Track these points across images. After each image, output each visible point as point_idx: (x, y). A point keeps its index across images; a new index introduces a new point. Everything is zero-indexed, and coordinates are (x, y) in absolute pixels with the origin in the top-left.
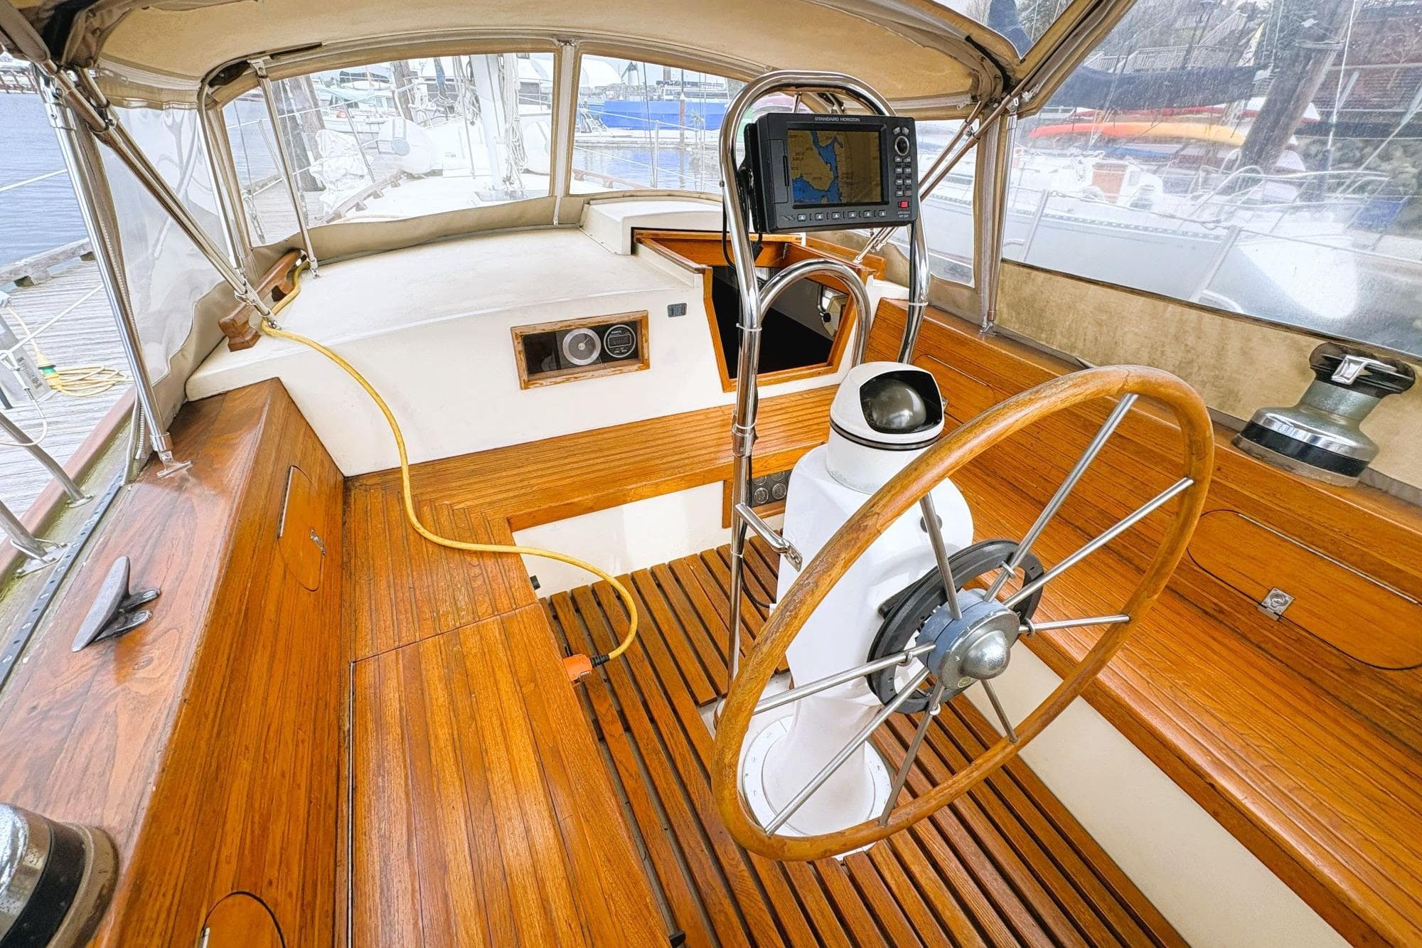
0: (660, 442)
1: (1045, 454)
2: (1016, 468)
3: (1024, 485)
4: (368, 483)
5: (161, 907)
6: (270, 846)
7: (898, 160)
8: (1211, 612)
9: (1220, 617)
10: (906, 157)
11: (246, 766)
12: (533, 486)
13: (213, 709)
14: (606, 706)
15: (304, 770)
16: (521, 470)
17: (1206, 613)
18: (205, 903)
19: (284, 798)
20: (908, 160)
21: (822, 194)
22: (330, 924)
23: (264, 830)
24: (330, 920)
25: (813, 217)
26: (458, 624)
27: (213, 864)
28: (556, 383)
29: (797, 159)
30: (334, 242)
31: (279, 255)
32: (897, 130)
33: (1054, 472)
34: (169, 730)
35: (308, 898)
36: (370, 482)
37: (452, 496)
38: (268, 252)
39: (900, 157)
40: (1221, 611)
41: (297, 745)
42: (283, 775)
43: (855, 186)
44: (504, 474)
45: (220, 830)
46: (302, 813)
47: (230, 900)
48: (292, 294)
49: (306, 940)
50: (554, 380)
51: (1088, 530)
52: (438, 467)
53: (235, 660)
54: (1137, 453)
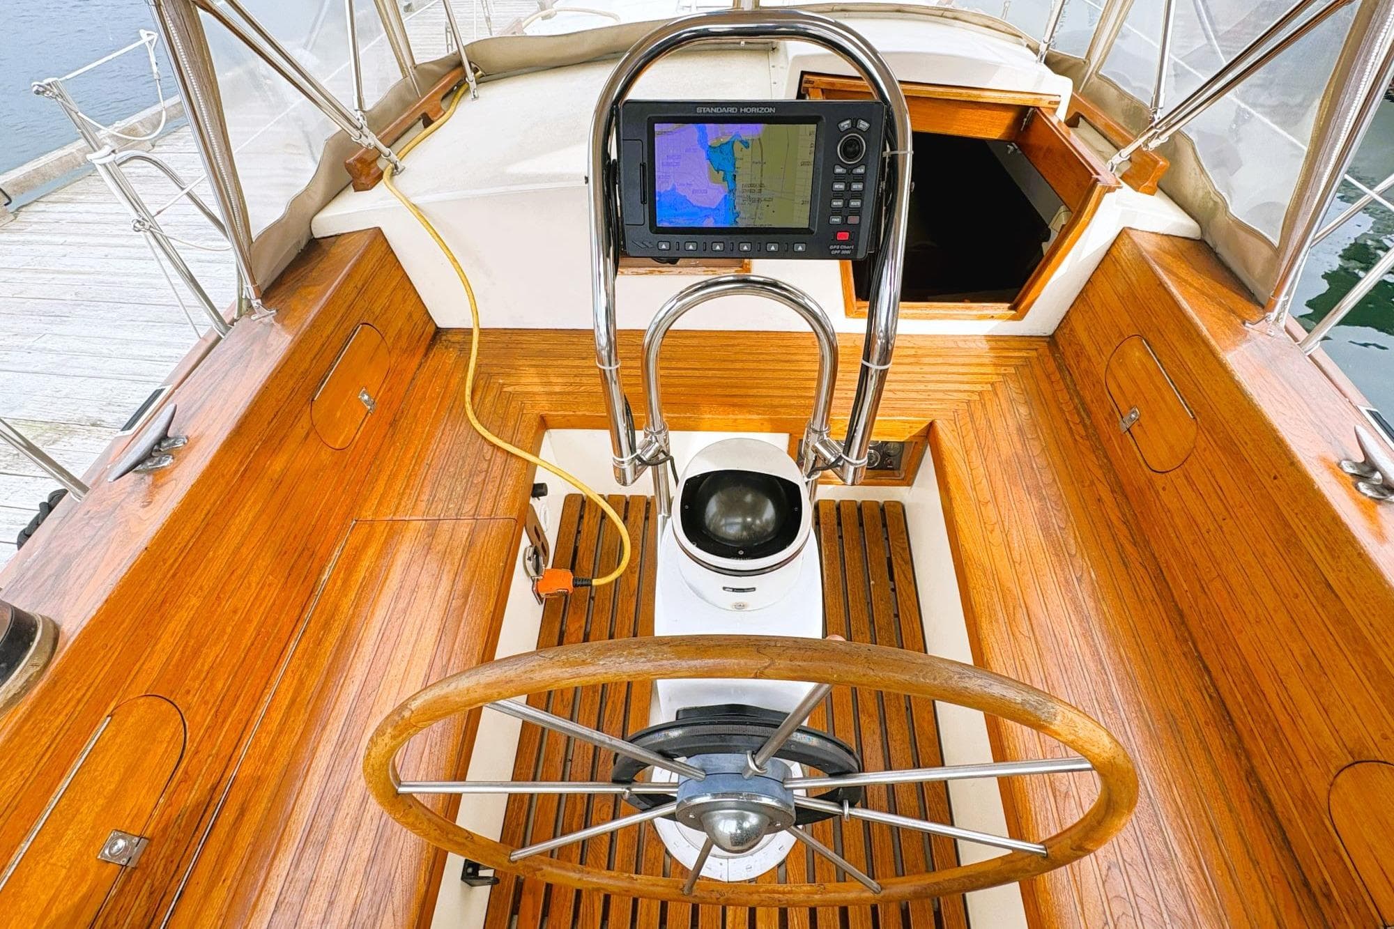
0: (738, 365)
1: (1218, 554)
2: (1176, 553)
3: (1174, 579)
4: (452, 340)
5: (73, 697)
6: (199, 665)
7: (839, 170)
8: (1315, 889)
9: (1322, 901)
10: (856, 166)
11: (195, 602)
12: (581, 385)
13: (174, 557)
14: (577, 625)
15: (262, 609)
16: (583, 363)
17: (1306, 884)
18: (116, 699)
19: (229, 630)
20: (861, 170)
21: (704, 212)
22: (240, 730)
23: (196, 652)
24: (241, 727)
25: (681, 246)
26: (442, 517)
27: (133, 673)
28: (638, 274)
29: (668, 165)
30: (498, 56)
31: (449, 69)
32: (846, 124)
33: (1217, 584)
34: (125, 570)
35: (225, 707)
36: (456, 338)
37: (509, 375)
38: (435, 68)
39: (842, 165)
40: (1328, 896)
41: (262, 588)
42: (235, 612)
43: (764, 204)
44: (565, 363)
45: (149, 650)
46: (246, 642)
47: (142, 700)
48: (441, 120)
49: (210, 736)
50: (635, 270)
51: (1219, 684)
52: (514, 338)
53: (215, 514)
54: (1338, 622)
